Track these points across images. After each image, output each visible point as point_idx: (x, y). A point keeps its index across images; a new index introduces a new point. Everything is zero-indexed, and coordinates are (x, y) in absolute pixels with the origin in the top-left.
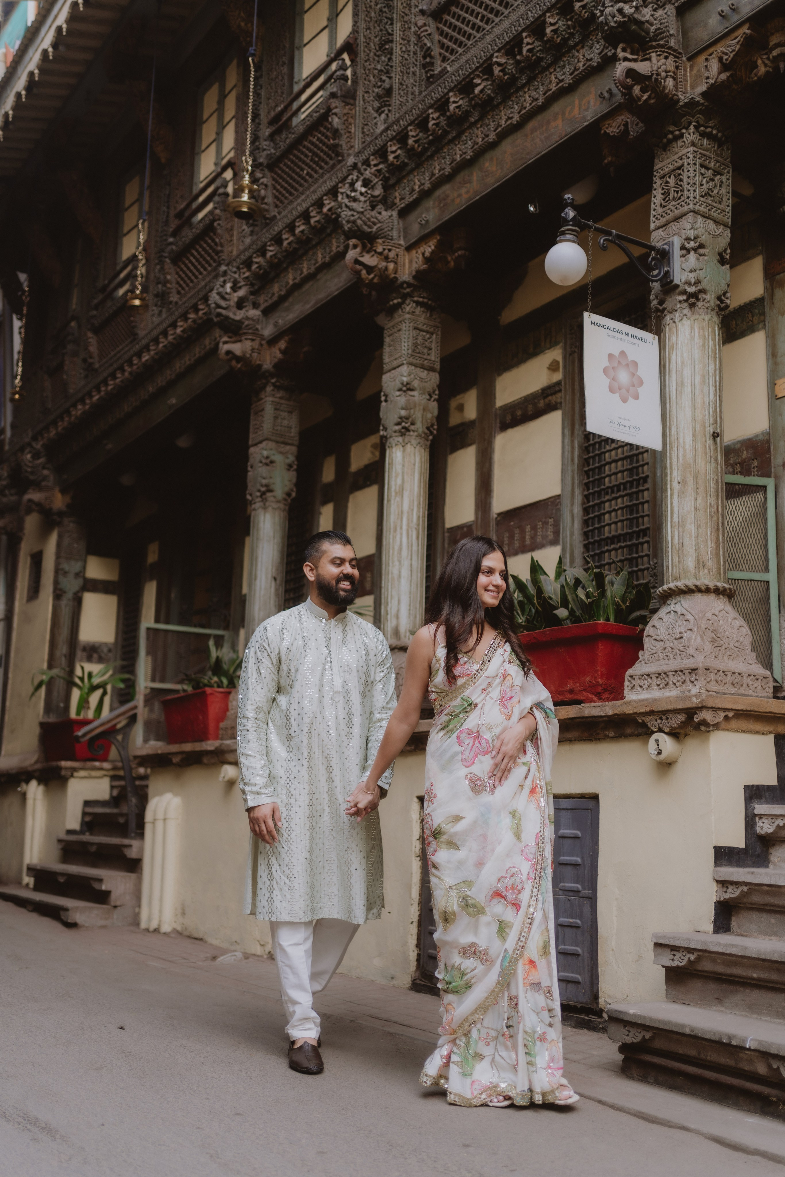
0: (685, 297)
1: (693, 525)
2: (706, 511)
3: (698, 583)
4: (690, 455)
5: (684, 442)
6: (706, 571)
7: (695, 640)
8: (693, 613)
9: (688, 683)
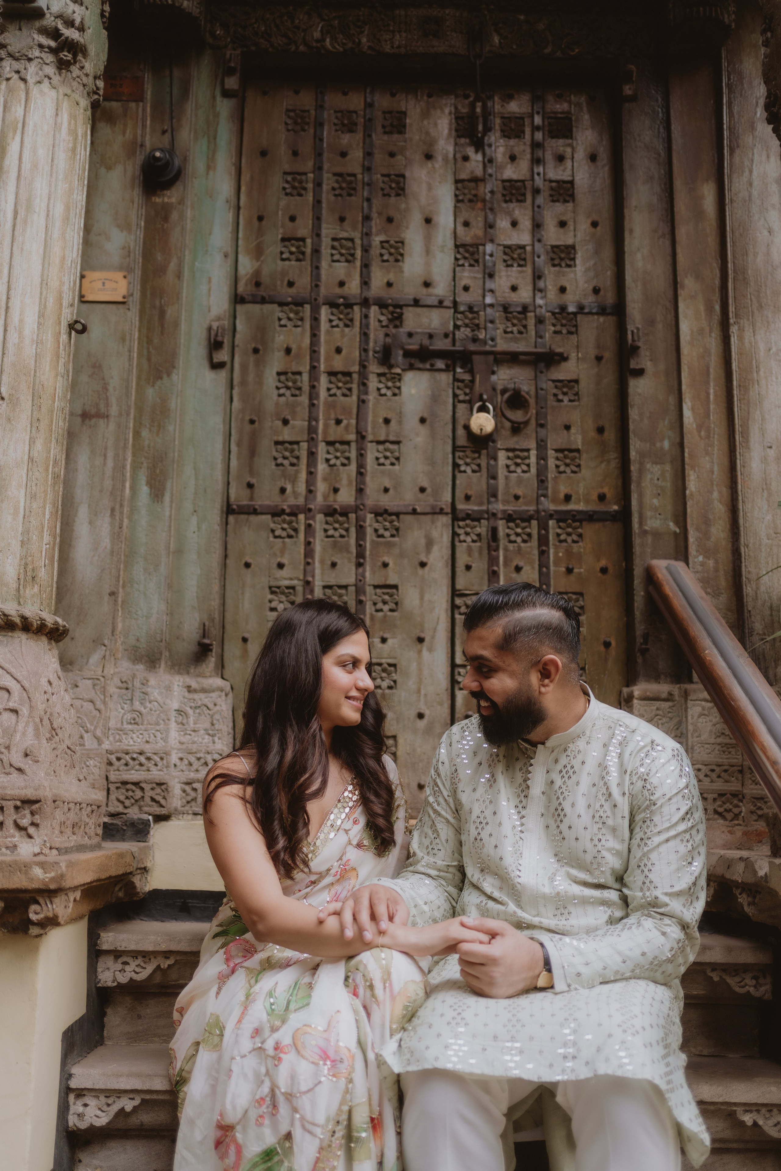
0: (53, 44)
1: (23, 492)
2: (47, 470)
3: (27, 613)
4: (29, 350)
5: (21, 321)
6: (36, 589)
7: (24, 734)
8: (18, 675)
9: (12, 830)
